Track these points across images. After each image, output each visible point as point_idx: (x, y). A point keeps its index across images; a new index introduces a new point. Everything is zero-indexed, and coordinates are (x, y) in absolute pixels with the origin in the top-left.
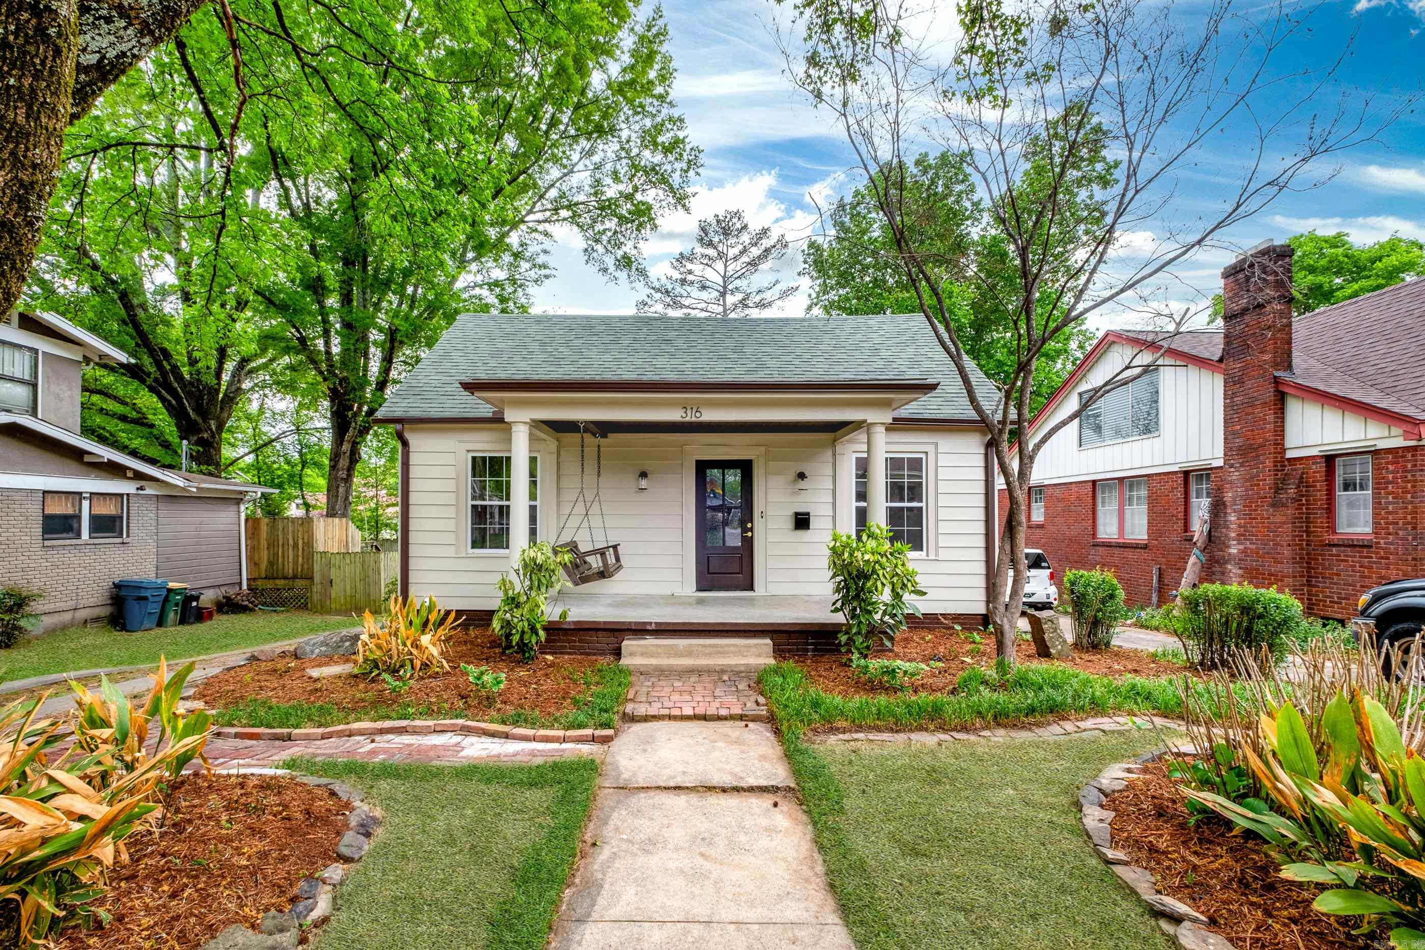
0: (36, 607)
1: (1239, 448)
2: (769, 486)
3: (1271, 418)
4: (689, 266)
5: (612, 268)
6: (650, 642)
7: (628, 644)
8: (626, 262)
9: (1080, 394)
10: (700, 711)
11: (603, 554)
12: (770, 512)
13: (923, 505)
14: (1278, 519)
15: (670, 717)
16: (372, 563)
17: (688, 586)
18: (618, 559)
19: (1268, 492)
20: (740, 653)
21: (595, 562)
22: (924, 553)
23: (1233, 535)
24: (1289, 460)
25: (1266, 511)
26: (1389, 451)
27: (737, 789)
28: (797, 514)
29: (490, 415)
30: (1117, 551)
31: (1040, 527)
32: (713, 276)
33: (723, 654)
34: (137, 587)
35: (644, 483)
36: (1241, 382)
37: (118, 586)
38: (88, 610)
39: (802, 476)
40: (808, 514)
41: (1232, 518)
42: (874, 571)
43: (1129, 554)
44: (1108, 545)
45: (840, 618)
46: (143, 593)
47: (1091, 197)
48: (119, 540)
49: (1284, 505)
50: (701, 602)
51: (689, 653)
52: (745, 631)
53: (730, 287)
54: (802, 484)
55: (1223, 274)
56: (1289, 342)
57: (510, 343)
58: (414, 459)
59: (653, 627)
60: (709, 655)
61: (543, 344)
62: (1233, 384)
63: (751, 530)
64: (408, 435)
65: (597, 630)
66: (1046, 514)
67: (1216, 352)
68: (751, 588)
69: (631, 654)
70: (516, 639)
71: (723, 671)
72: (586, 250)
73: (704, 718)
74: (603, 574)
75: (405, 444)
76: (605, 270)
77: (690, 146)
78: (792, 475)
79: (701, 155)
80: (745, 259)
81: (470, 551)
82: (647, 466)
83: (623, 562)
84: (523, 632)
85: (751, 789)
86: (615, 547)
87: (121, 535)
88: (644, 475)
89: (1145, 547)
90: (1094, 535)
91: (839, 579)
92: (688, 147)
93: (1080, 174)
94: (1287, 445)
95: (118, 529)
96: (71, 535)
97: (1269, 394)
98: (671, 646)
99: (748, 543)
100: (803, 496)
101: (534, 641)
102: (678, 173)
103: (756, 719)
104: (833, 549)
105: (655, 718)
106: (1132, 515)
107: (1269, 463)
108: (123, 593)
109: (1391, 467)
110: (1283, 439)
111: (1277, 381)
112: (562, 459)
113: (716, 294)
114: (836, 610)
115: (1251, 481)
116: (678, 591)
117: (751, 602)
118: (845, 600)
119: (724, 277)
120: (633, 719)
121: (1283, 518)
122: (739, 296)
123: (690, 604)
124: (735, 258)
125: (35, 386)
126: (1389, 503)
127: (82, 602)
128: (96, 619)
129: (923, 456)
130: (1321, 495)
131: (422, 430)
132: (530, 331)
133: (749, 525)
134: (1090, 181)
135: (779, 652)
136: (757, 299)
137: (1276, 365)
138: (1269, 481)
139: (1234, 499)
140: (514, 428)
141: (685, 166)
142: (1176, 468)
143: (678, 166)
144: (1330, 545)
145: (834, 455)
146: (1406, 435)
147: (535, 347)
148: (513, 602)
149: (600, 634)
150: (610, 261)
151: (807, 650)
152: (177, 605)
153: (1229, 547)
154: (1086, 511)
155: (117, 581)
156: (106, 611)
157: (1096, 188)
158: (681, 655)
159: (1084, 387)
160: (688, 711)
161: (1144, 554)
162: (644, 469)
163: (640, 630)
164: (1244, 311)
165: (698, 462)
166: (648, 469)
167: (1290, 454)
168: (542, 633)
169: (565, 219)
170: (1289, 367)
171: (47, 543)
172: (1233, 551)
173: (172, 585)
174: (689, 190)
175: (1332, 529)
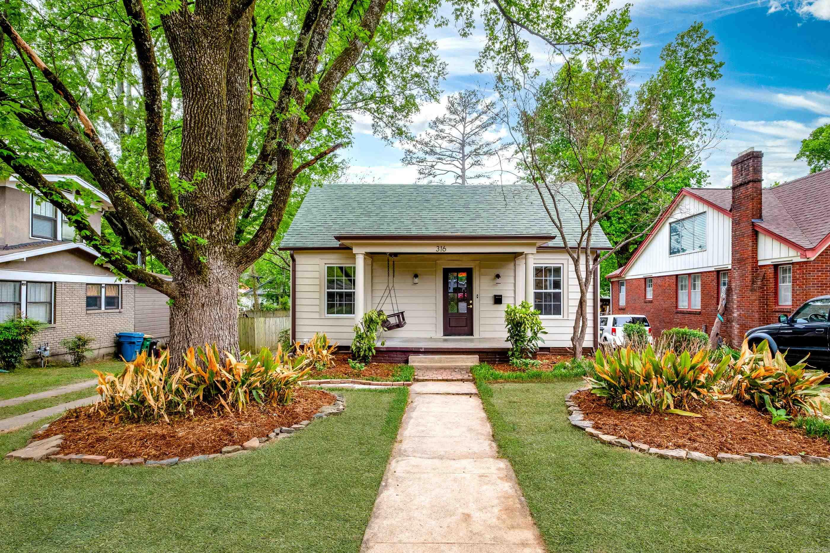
0: (92, 345)
1: (738, 259)
2: (481, 281)
3: (750, 244)
4: (441, 127)
5: (390, 137)
6: (422, 356)
7: (411, 358)
8: (400, 132)
9: (670, 224)
10: (446, 378)
11: (398, 316)
12: (482, 295)
13: (561, 291)
14: (753, 298)
15: (433, 380)
16: (250, 323)
17: (440, 334)
18: (404, 319)
19: (749, 283)
20: (464, 361)
21: (393, 321)
22: (561, 316)
23: (735, 306)
24: (760, 266)
25: (748, 293)
26: (798, 263)
27: (458, 394)
28: (495, 296)
29: (338, 246)
30: (687, 316)
31: (651, 302)
32: (456, 133)
33: (455, 361)
34: (129, 337)
35: (416, 280)
36: (739, 223)
37: (119, 336)
38: (105, 349)
39: (498, 276)
40: (501, 296)
41: (735, 297)
42: (524, 322)
43: (693, 317)
44: (682, 313)
45: (509, 345)
46: (133, 340)
47: (704, 85)
48: (117, 311)
49: (755, 290)
50: (445, 340)
51: (440, 362)
52: (466, 352)
53: (467, 141)
54: (498, 281)
55: (732, 164)
56: (761, 203)
57: (342, 202)
58: (298, 268)
59: (423, 350)
60: (450, 362)
61: (359, 203)
62: (736, 224)
63: (472, 304)
64: (296, 256)
65: (396, 351)
66: (654, 294)
67: (728, 207)
68: (472, 334)
69: (413, 362)
70: (362, 354)
71: (455, 368)
72: (373, 125)
73: (447, 380)
74: (399, 326)
75: (294, 260)
76: (386, 138)
77: (440, 62)
78: (493, 276)
79: (447, 67)
80: (478, 123)
81: (327, 315)
82: (419, 271)
83: (406, 321)
84: (365, 351)
85: (463, 394)
86: (402, 313)
87: (118, 308)
88: (416, 276)
89: (700, 313)
90: (677, 307)
91: (510, 326)
92: (438, 63)
93: (697, 70)
94: (759, 258)
95: (116, 304)
96: (96, 308)
97: (750, 232)
98: (432, 359)
99: (470, 311)
100: (499, 287)
101: (371, 354)
102: (432, 78)
103: (467, 380)
104: (507, 312)
105: (426, 380)
106: (695, 294)
107: (750, 268)
108: (122, 340)
109: (798, 272)
110: (757, 255)
111: (753, 224)
112: (374, 267)
113: (458, 145)
114: (507, 340)
115: (743, 277)
116: (433, 335)
117: (472, 341)
118: (512, 337)
119: (463, 134)
120: (418, 380)
121: (754, 297)
122: (474, 147)
123: (440, 342)
124: (472, 122)
125: (55, 222)
126: (797, 290)
127: (102, 344)
128: (108, 354)
129: (561, 265)
130: (772, 285)
131: (303, 253)
132: (352, 195)
133: (471, 302)
134: (703, 75)
135: (481, 360)
136: (485, 149)
137: (753, 216)
138: (750, 277)
139: (736, 286)
140: (357, 256)
141: (436, 75)
142: (713, 269)
143: (433, 74)
144: (775, 312)
145: (515, 265)
146: (802, 256)
147: (355, 205)
148: (360, 337)
149: (398, 353)
150: (388, 132)
151: (496, 361)
152: (147, 347)
153: (733, 313)
154: (672, 293)
155: (118, 333)
156: (112, 350)
157: (707, 79)
158: (436, 362)
159: (671, 220)
160: (440, 378)
161: (699, 318)
162: (417, 273)
163: (417, 352)
164: (741, 185)
165: (444, 269)
166: (418, 273)
167: (760, 263)
168: (374, 351)
169: (361, 108)
170: (760, 217)
171: (89, 312)
172: (735, 315)
173: (146, 336)
174: (439, 89)
175: (777, 303)
